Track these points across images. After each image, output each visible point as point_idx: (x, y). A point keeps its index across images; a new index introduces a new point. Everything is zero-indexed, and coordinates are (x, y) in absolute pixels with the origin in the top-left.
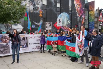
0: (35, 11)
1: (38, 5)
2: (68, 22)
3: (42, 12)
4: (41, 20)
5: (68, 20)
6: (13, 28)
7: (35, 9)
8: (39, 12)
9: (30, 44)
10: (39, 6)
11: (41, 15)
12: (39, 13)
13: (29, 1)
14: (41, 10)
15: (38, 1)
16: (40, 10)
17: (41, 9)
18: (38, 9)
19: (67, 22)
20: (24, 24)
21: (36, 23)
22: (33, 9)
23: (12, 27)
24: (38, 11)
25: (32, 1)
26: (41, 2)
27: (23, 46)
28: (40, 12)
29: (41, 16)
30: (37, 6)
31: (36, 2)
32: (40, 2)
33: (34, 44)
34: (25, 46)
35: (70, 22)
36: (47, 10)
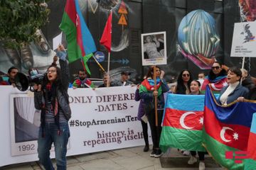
0: (103, 10)
2: (212, 39)
3: (126, 12)
4: (126, 38)
5: (211, 35)
6: (35, 66)
8: (117, 11)
9: (72, 123)
11: (123, 21)
12: (118, 14)
14: (123, 3)
16: (119, 6)
18: (114, 2)
19: (209, 40)
22: (98, 1)
24: (116, 8)
28: (120, 11)
33: (88, 124)
35: (219, 40)
36: (141, 3)
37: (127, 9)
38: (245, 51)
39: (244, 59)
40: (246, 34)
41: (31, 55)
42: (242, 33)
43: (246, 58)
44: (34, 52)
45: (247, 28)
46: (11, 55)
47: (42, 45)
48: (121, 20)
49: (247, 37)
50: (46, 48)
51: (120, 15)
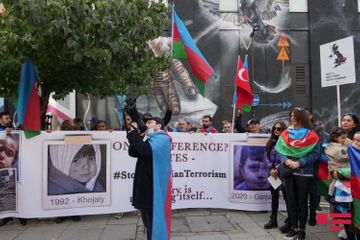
1: (269, 18)
3: (287, 44)
7: (261, 33)
8: (275, 44)
9: (117, 175)
10: (275, 22)
11: (283, 56)
12: (277, 48)
13: (235, 9)
14: (283, 34)
15: (270, 3)
16: (278, 38)
17: (285, 31)
18: (272, 34)
20: (218, 95)
21: (263, 88)
22: (252, 35)
23: (179, 106)
24: (270, 43)
25: (249, 10)
26: (281, 6)
27: (84, 184)
28: (280, 44)
29: (286, 58)
30: (266, 22)
31: (261, 9)
32: (278, 8)
34: (90, 186)
36: (308, 31)
37: (289, 41)
38: (338, 77)
39: (338, 88)
40: (335, 57)
41: (178, 101)
42: (331, 56)
43: (341, 86)
44: (181, 97)
45: (335, 48)
46: (160, 101)
47: (189, 90)
48: (281, 54)
49: (337, 60)
50: (194, 92)
51: (279, 48)
